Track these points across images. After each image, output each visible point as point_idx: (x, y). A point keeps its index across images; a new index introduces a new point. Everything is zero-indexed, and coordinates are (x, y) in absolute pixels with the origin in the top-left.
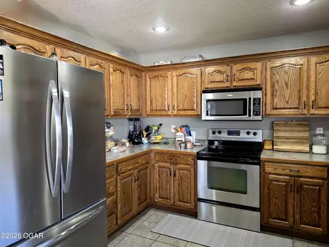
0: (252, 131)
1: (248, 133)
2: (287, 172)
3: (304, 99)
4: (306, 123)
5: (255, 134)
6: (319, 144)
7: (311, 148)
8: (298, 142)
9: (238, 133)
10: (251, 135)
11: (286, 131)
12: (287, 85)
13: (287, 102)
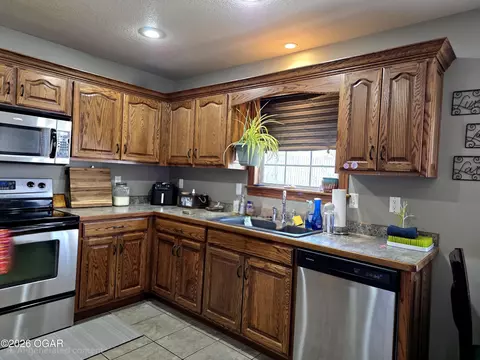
0: (37, 182)
1: (30, 184)
2: (111, 230)
3: (117, 142)
4: (107, 170)
5: (42, 185)
6: (123, 194)
7: (113, 200)
8: (100, 195)
9: (13, 186)
10: (36, 188)
11: (85, 181)
12: (99, 120)
13: (99, 143)
